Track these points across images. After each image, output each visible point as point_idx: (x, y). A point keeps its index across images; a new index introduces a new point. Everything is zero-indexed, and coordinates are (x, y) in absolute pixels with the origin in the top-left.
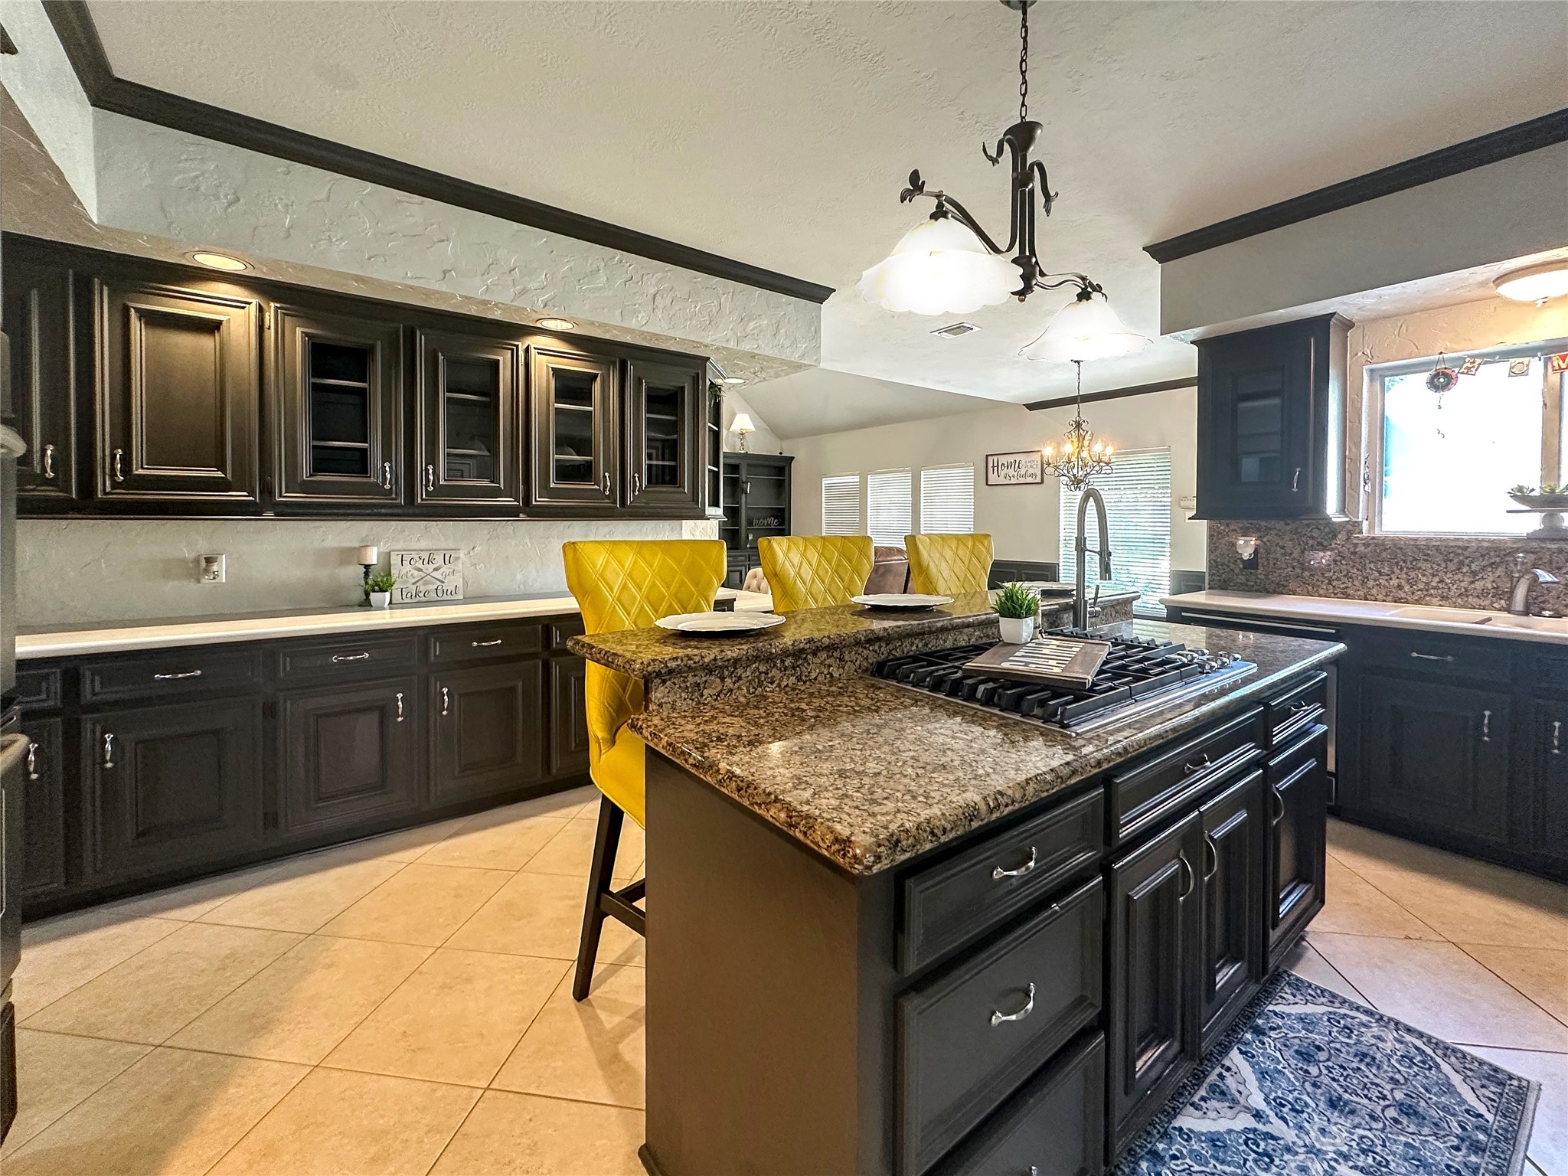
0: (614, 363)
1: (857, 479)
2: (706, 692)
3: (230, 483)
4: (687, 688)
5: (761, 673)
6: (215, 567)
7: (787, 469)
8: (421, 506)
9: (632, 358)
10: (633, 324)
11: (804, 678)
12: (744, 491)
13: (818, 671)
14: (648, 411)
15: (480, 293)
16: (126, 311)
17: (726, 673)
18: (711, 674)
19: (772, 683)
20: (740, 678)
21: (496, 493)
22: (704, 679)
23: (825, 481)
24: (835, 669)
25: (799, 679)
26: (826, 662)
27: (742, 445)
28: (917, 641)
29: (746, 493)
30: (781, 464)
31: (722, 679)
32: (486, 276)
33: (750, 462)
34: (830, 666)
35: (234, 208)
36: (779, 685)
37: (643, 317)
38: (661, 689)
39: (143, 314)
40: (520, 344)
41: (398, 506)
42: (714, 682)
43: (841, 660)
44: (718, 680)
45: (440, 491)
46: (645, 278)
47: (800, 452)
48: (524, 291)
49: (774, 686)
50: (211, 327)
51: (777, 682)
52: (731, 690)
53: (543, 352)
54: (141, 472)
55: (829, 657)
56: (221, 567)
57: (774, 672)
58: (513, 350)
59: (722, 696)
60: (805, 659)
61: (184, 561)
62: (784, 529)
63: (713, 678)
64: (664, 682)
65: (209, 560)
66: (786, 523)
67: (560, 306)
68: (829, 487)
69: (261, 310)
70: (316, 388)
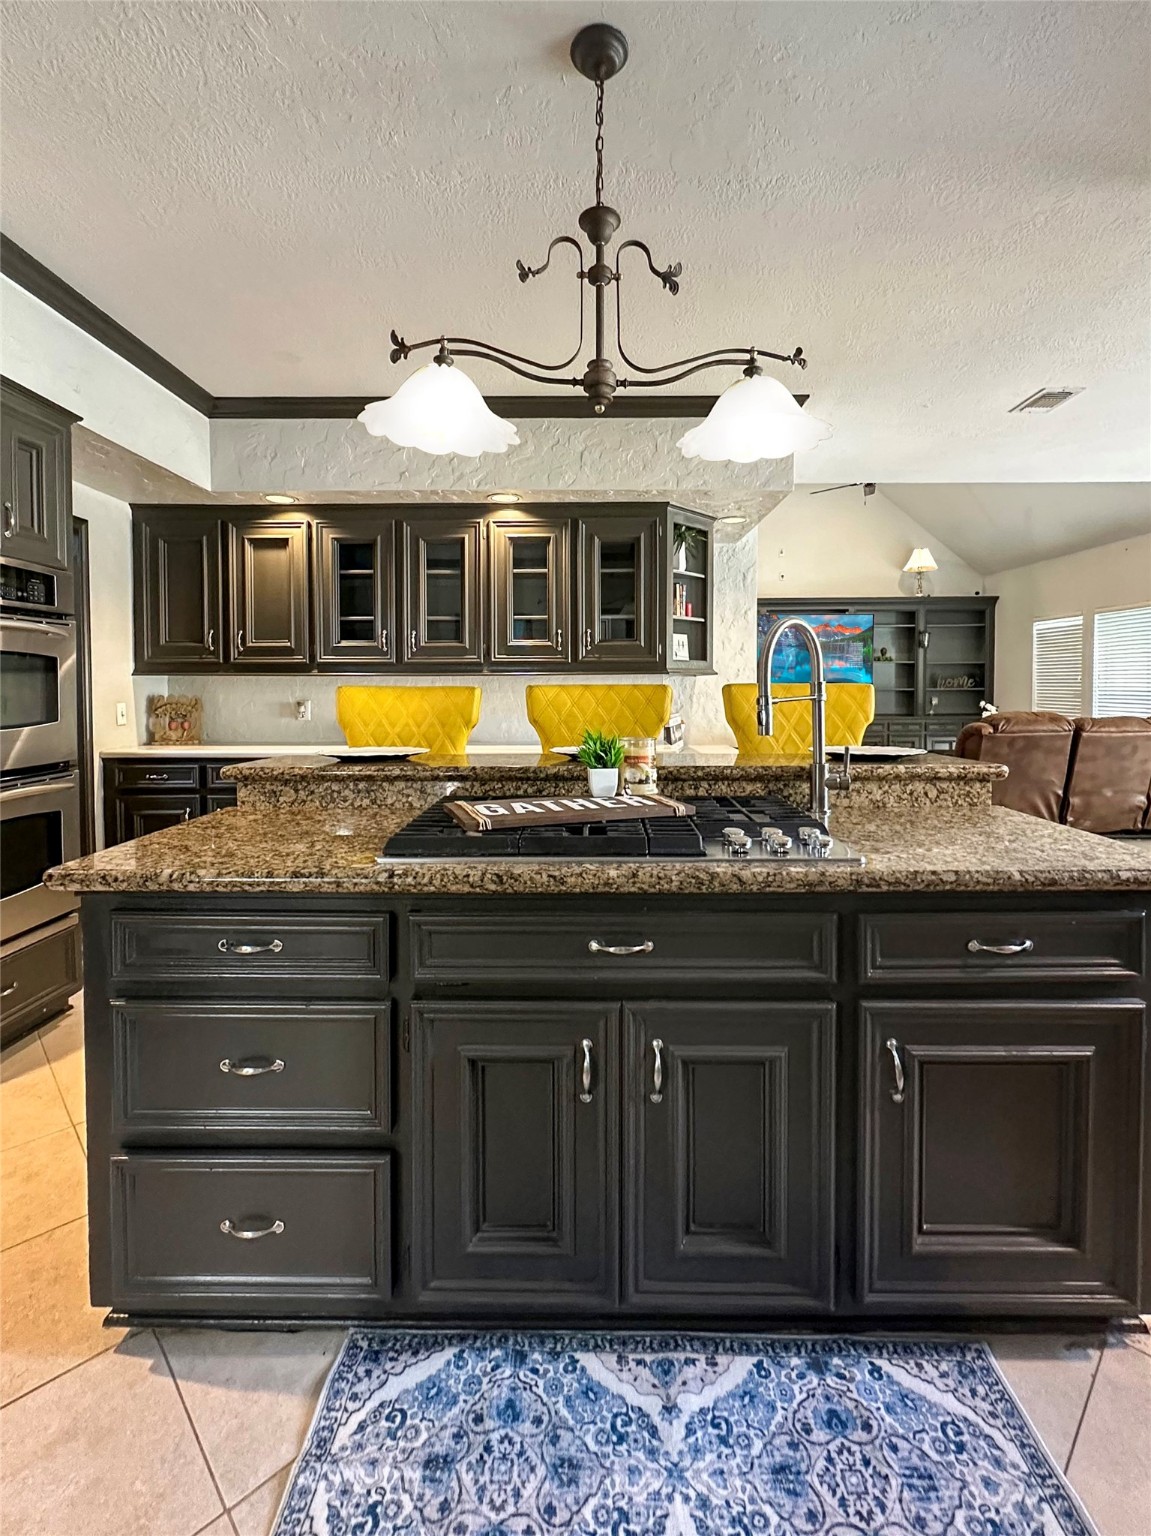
0: (566, 524)
1: (1079, 620)
2: (281, 799)
3: (293, 650)
4: (265, 793)
5: (333, 791)
6: (302, 709)
7: (988, 612)
8: (407, 664)
9: (583, 516)
10: (560, 486)
11: (379, 802)
12: (921, 644)
13: (395, 798)
14: (603, 567)
15: (426, 486)
16: (243, 539)
17: (300, 787)
18: (286, 785)
19: (345, 801)
20: (312, 792)
21: (464, 651)
22: (280, 788)
23: (1038, 626)
24: (415, 799)
25: (374, 802)
26: (404, 792)
27: (920, 587)
28: (525, 786)
29: (923, 646)
30: (978, 607)
31: (297, 791)
32: (431, 471)
33: (929, 607)
34: (408, 796)
35: (274, 461)
36: (352, 804)
37: (569, 477)
38: (243, 790)
39: (251, 541)
40: (481, 521)
41: (392, 664)
42: (288, 792)
43: (421, 792)
44: (292, 791)
45: (421, 651)
46: (573, 438)
47: (1006, 590)
48: (461, 476)
49: (347, 804)
50: (283, 543)
51: (350, 801)
52: (304, 801)
53: (501, 524)
54: (251, 644)
55: (407, 787)
56: (308, 709)
57: (347, 792)
58: (475, 527)
59: (296, 804)
60: (380, 785)
61: (289, 704)
62: (983, 692)
63: (288, 789)
64: (246, 786)
65: (299, 704)
66: (987, 683)
67: (491, 483)
68: (1042, 636)
69: (309, 526)
70: (343, 577)
